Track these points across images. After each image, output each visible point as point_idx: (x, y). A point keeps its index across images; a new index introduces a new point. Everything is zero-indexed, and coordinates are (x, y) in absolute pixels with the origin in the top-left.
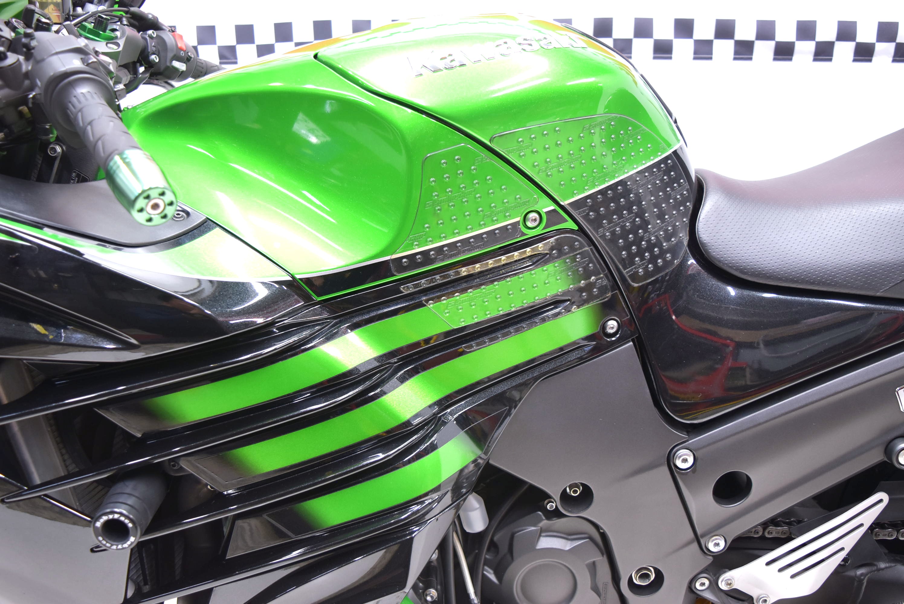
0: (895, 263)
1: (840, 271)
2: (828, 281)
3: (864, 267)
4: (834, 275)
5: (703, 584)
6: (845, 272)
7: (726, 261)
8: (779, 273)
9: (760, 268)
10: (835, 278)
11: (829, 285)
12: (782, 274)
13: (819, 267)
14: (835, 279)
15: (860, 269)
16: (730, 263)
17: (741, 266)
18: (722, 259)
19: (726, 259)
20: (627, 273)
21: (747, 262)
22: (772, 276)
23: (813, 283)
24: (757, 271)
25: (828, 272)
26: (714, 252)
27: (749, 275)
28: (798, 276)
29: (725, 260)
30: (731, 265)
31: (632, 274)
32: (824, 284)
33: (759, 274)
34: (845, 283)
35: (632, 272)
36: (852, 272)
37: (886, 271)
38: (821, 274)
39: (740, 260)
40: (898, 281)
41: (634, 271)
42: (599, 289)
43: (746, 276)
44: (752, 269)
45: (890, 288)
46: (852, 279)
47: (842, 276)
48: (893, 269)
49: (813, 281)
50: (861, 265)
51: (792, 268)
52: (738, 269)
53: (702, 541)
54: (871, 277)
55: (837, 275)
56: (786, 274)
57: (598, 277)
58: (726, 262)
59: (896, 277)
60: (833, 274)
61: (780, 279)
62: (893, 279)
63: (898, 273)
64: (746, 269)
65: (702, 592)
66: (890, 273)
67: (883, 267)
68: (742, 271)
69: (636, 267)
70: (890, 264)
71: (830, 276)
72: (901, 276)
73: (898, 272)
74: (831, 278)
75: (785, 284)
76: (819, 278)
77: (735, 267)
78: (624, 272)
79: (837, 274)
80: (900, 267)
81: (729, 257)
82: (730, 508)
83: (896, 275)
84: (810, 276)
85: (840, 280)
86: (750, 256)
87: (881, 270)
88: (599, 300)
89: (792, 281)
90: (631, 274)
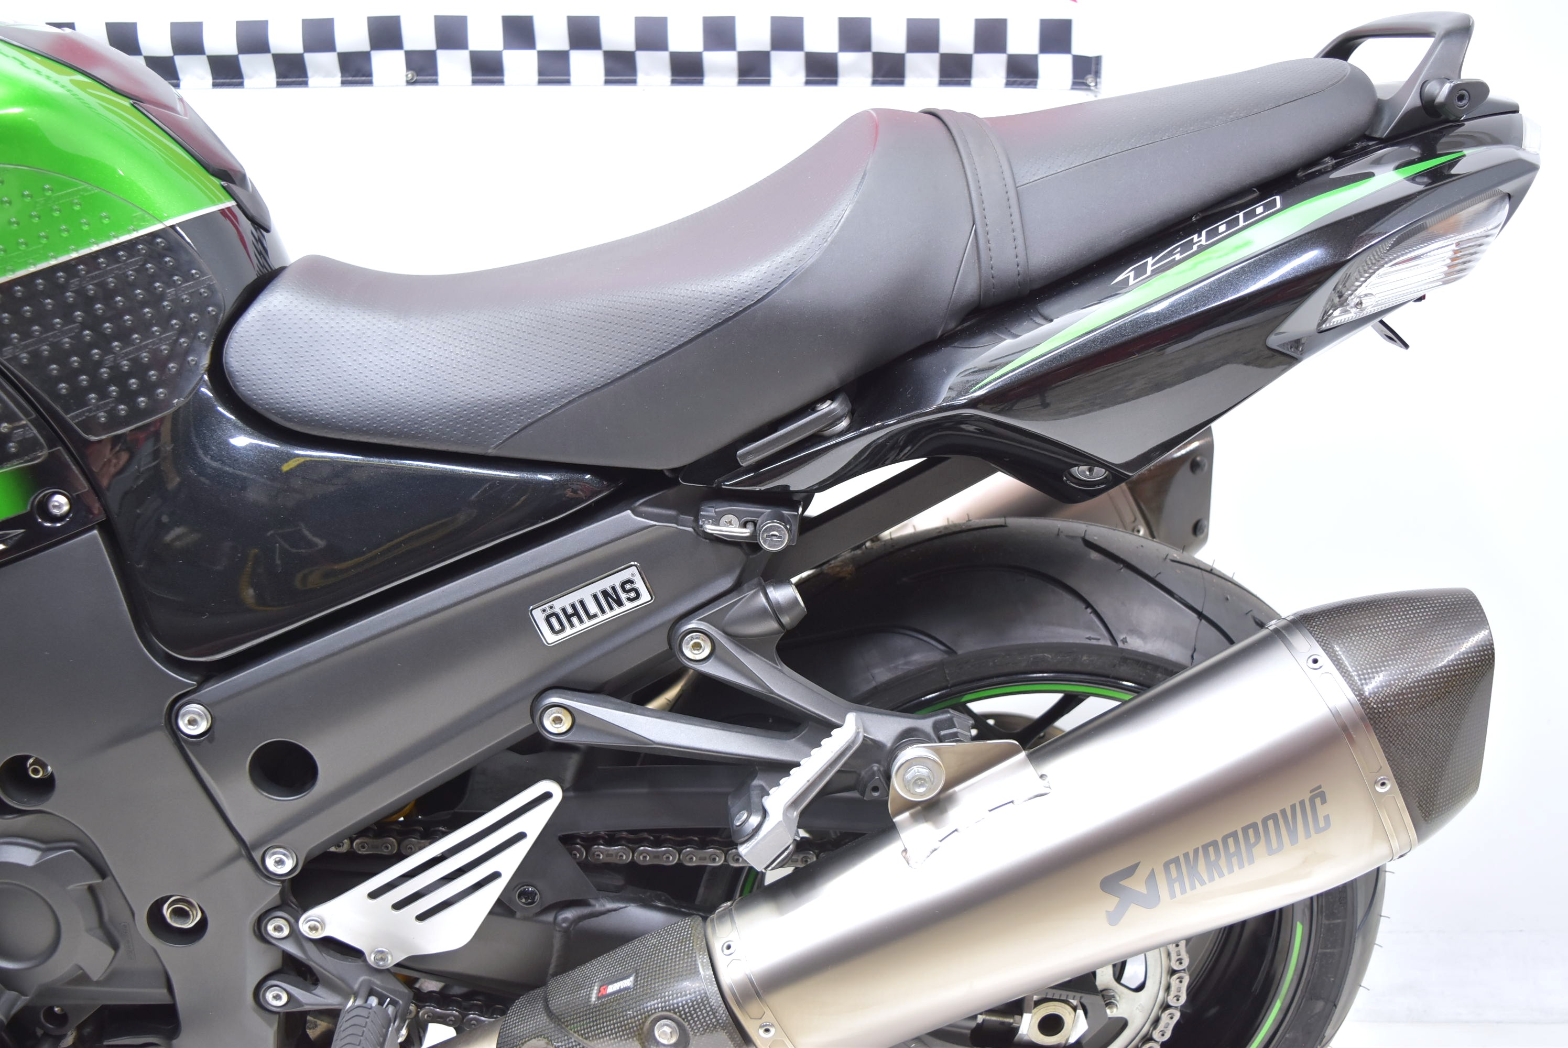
0: (510, 401)
1: (430, 415)
2: (412, 430)
3: (465, 408)
4: (421, 421)
5: (278, 929)
6: (437, 416)
7: (261, 400)
8: (340, 419)
9: (311, 411)
10: (422, 427)
11: (414, 437)
12: (345, 420)
13: (400, 409)
14: (423, 429)
15: (459, 411)
16: (267, 404)
17: (284, 408)
18: (255, 397)
19: (261, 397)
20: (73, 418)
21: (293, 401)
22: (330, 424)
23: (390, 435)
24: (306, 417)
25: (413, 417)
26: (244, 386)
27: (295, 422)
28: (368, 424)
29: (258, 398)
30: (267, 407)
31: (83, 420)
32: (407, 436)
33: (310, 420)
34: (438, 434)
35: (84, 417)
36: (449, 415)
37: (497, 415)
38: (402, 420)
39: (282, 398)
40: (516, 429)
41: (87, 416)
42: (21, 443)
43: (292, 424)
44: (300, 412)
45: (504, 442)
46: (447, 427)
47: (434, 422)
48: (507, 410)
49: (390, 432)
50: (462, 405)
51: (359, 411)
52: (278, 413)
53: (257, 856)
54: (476, 425)
55: (426, 422)
56: (351, 420)
57: (17, 424)
58: (261, 402)
59: (512, 424)
60: (420, 419)
61: (342, 429)
62: (508, 427)
63: (515, 417)
64: (290, 414)
65: (280, 941)
66: (504, 417)
67: (493, 407)
68: (284, 416)
69: (90, 409)
70: (503, 403)
71: (416, 424)
72: (518, 423)
73: (515, 415)
74: (416, 426)
75: (351, 436)
76: (399, 427)
77: (273, 409)
78: (68, 417)
79: (426, 420)
80: (517, 406)
81: (266, 394)
82: (288, 802)
83: (511, 420)
84: (385, 423)
85: (431, 429)
86: (298, 392)
87: (489, 412)
88: (22, 461)
89: (359, 431)
90: (81, 421)
